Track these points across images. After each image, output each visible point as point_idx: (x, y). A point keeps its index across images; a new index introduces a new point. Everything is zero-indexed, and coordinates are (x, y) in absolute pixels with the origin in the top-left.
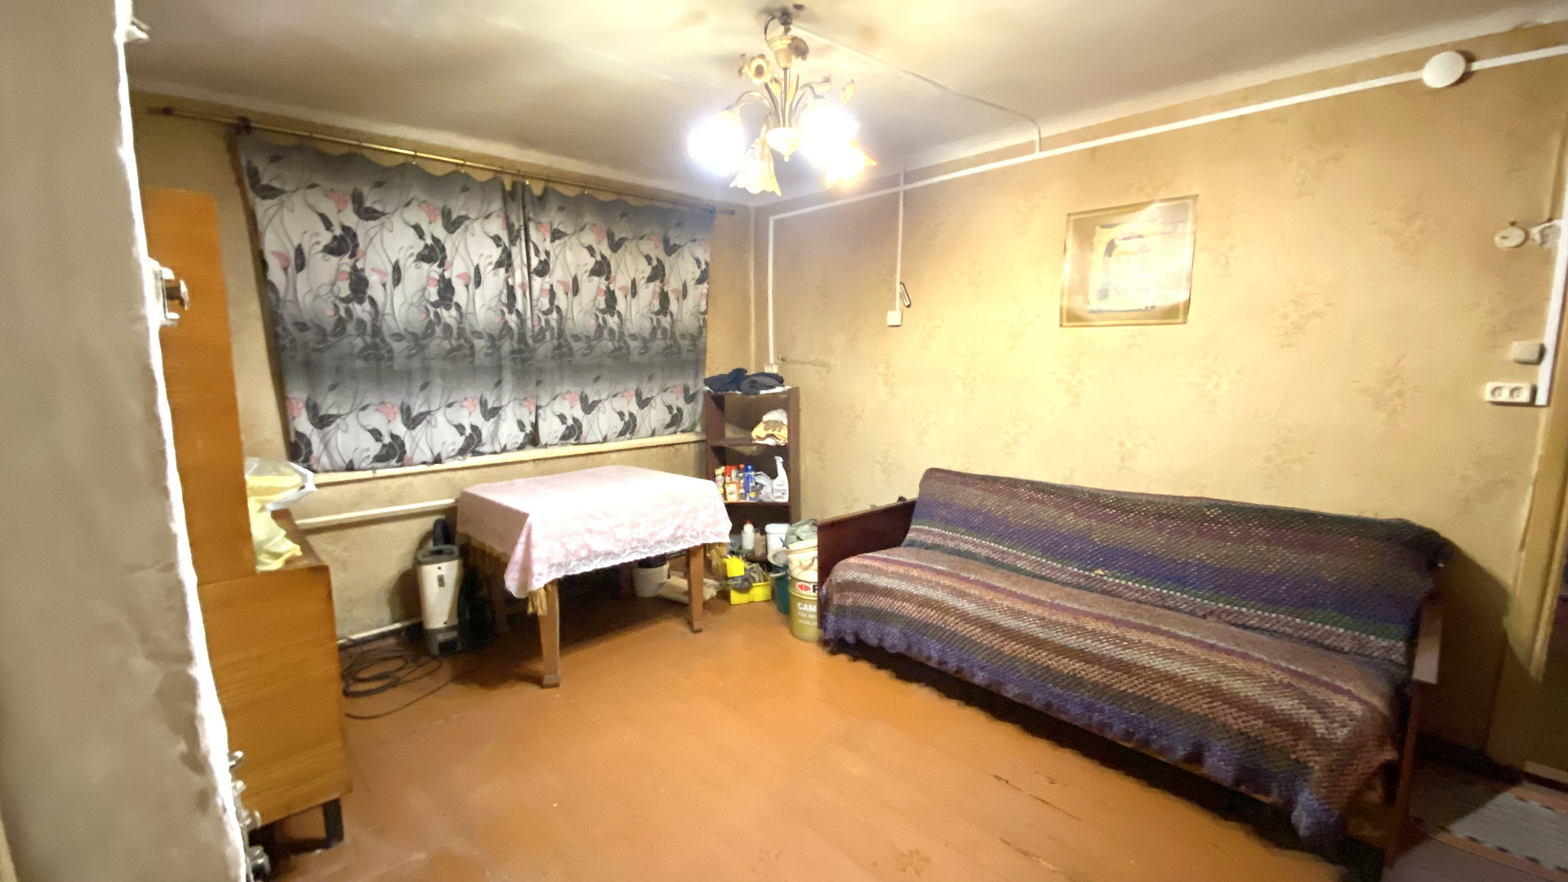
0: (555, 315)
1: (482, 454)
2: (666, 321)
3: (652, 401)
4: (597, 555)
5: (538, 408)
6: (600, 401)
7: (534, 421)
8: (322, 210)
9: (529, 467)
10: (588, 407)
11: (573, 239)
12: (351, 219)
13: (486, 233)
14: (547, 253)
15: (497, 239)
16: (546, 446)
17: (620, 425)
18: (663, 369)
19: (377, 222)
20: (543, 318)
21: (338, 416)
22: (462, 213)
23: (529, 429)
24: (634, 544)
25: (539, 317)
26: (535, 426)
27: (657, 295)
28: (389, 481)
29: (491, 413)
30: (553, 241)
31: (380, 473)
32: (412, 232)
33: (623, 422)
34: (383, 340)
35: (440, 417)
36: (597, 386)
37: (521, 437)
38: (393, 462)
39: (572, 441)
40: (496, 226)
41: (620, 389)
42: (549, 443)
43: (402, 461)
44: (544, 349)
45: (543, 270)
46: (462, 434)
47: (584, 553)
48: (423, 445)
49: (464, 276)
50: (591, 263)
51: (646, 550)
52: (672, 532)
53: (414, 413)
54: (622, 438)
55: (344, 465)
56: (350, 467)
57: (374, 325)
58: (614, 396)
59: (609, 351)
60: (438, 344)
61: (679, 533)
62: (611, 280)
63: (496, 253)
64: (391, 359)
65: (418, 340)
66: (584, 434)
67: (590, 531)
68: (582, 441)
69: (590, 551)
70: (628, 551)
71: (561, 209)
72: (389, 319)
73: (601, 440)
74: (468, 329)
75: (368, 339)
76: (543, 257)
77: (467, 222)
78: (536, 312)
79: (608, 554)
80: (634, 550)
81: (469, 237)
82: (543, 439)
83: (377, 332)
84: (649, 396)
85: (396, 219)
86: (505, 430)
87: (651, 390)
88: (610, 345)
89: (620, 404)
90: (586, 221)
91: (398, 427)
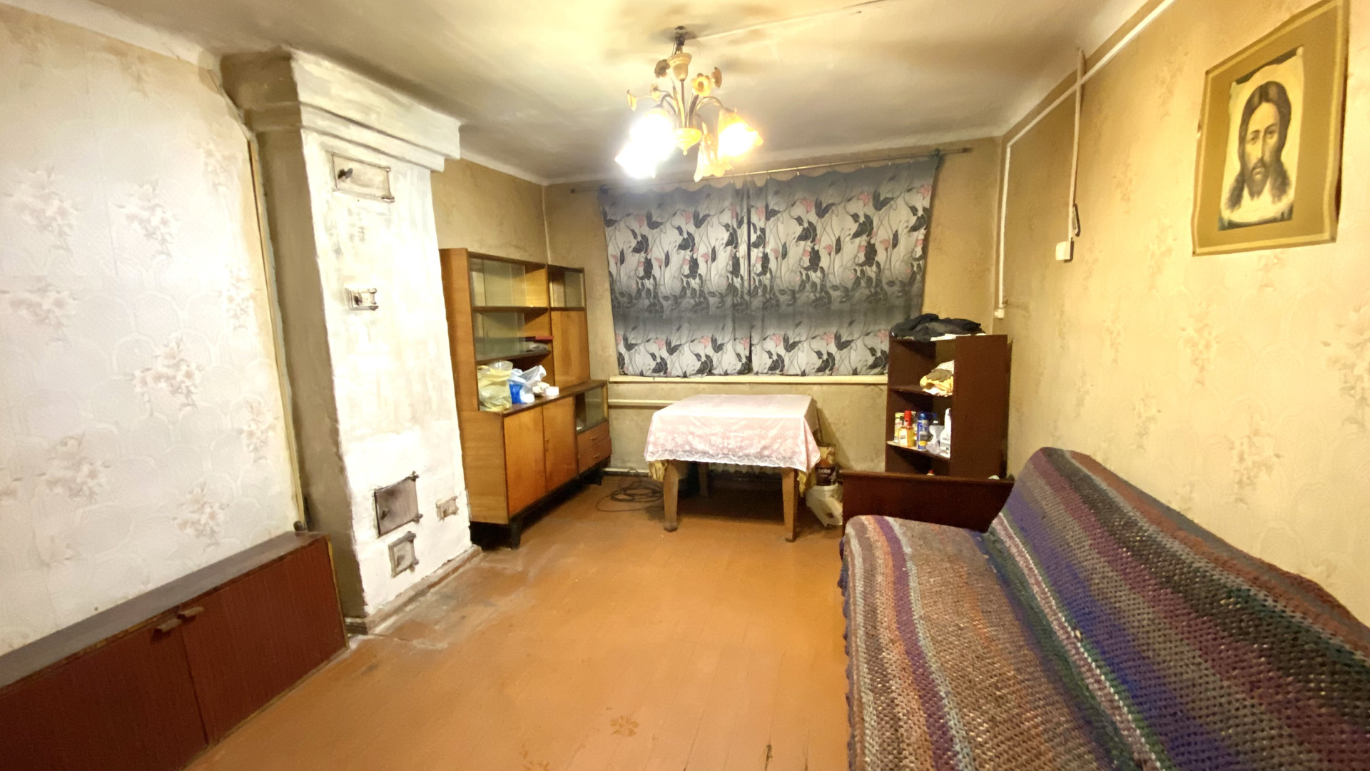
0: (768, 275)
1: (713, 374)
2: (871, 271)
3: (853, 344)
5: (751, 345)
6: (800, 342)
7: (748, 355)
8: (633, 228)
9: (746, 387)
10: (790, 347)
11: (785, 215)
12: (645, 230)
13: (720, 223)
14: (763, 231)
15: (727, 226)
16: (757, 373)
17: (819, 363)
18: (865, 314)
19: (659, 229)
20: (757, 279)
21: (636, 345)
22: (706, 213)
23: (744, 360)
25: (754, 279)
26: (749, 358)
28: (664, 385)
29: (718, 348)
30: (767, 219)
31: (658, 379)
32: (676, 231)
33: (821, 360)
34: (658, 301)
35: (686, 348)
36: (797, 330)
37: (739, 366)
38: (662, 374)
39: (778, 372)
40: (727, 218)
41: (820, 331)
42: (760, 371)
43: (666, 374)
44: (757, 302)
45: (761, 241)
46: (699, 360)
48: (677, 365)
49: (704, 256)
50: (799, 230)
53: (673, 345)
54: (820, 373)
55: (638, 372)
56: (642, 375)
57: (654, 292)
58: (813, 338)
59: (811, 301)
60: (688, 301)
62: (816, 242)
63: (725, 236)
64: (662, 312)
65: (677, 299)
66: (786, 368)
68: (785, 372)
71: (776, 193)
72: (662, 288)
73: (799, 373)
74: (706, 291)
75: (652, 300)
76: (759, 233)
77: (709, 218)
78: (752, 275)
81: (709, 228)
82: (755, 368)
83: (656, 296)
84: (849, 339)
85: (668, 226)
86: (728, 359)
87: (851, 334)
88: (812, 296)
89: (819, 345)
90: (796, 197)
91: (665, 354)
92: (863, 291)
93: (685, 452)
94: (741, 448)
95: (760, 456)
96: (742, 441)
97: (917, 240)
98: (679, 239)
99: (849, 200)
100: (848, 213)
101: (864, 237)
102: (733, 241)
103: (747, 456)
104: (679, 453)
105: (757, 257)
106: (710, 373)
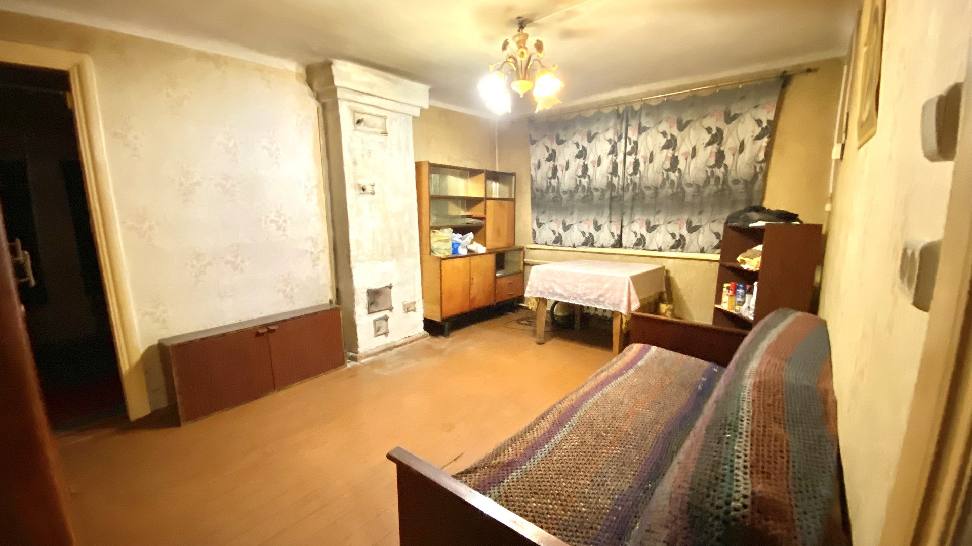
0: (638, 175)
1: (595, 247)
2: (720, 172)
3: (701, 229)
4: (557, 295)
5: (622, 227)
6: (658, 226)
7: (619, 233)
8: (547, 145)
9: (616, 257)
10: (651, 229)
11: (654, 131)
12: (555, 146)
13: (606, 139)
14: (636, 143)
15: (610, 141)
16: (626, 247)
17: (672, 242)
18: (713, 206)
19: (563, 145)
20: (629, 178)
21: (544, 224)
22: (595, 132)
23: (616, 237)
24: (575, 295)
25: (627, 178)
26: (620, 236)
27: (714, 154)
28: (560, 252)
29: (598, 228)
30: (640, 133)
31: (556, 248)
32: (575, 146)
33: (674, 240)
34: (560, 194)
35: (575, 227)
36: (657, 217)
37: (612, 241)
38: (559, 244)
39: (641, 247)
40: (610, 134)
41: (674, 218)
42: (628, 246)
43: (562, 245)
44: (628, 195)
45: (635, 150)
46: (584, 236)
47: (551, 291)
48: (569, 239)
49: (593, 162)
50: (663, 141)
51: (581, 301)
52: (596, 297)
53: (567, 225)
54: (674, 250)
55: (544, 242)
56: (546, 244)
57: (557, 188)
58: (669, 223)
59: (669, 194)
60: (580, 194)
61: (602, 299)
62: (676, 149)
63: (608, 147)
64: (561, 201)
65: (571, 193)
66: (647, 244)
67: (554, 281)
68: (646, 247)
69: (554, 291)
70: (571, 298)
71: (647, 115)
72: (562, 184)
73: (657, 248)
74: (592, 187)
75: (555, 194)
76: (632, 144)
77: (598, 136)
78: (626, 175)
79: (562, 296)
80: (575, 298)
81: (598, 142)
82: (624, 242)
83: (558, 191)
84: (698, 225)
85: (570, 142)
86: (605, 237)
87: (700, 221)
88: (670, 191)
89: (673, 228)
90: (663, 117)
91: (561, 230)
92: (712, 187)
93: (549, 293)
94: (585, 294)
95: (597, 301)
96: (585, 290)
97: (761, 147)
98: (576, 151)
99: (705, 117)
100: (703, 127)
101: (716, 145)
102: (613, 151)
103: (589, 300)
104: (546, 294)
105: (630, 163)
106: (592, 245)
